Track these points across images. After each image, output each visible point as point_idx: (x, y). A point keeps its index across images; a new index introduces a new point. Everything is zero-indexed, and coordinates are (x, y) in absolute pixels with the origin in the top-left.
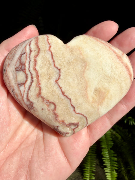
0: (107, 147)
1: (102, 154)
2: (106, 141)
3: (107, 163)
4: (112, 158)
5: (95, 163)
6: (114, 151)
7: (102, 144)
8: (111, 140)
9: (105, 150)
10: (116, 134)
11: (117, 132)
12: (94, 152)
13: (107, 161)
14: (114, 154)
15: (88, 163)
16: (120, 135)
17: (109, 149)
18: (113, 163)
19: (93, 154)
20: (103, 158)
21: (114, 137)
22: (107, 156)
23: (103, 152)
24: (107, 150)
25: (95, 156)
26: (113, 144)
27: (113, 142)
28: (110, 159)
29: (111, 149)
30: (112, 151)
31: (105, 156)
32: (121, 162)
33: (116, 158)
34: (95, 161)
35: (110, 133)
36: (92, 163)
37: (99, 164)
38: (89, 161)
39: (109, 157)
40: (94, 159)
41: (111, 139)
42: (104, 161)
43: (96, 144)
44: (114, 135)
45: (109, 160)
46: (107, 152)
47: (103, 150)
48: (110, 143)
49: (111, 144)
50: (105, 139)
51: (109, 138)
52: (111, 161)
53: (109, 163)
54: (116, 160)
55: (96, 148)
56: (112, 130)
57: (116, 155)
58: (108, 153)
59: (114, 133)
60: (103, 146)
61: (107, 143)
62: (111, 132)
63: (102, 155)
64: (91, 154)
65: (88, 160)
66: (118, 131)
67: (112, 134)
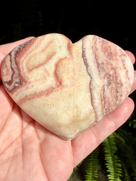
0: (111, 152)
1: (105, 159)
2: (109, 146)
3: (111, 169)
4: (116, 164)
5: (97, 169)
6: (117, 156)
7: (105, 149)
8: (115, 145)
9: (108, 155)
10: (120, 137)
11: (121, 136)
12: (97, 157)
13: (110, 167)
14: (118, 159)
15: (90, 169)
16: (123, 138)
17: (113, 154)
18: (117, 170)
19: (95, 160)
20: (106, 164)
21: (117, 141)
22: (110, 161)
23: (106, 158)
24: (110, 155)
25: (98, 161)
26: (117, 149)
27: (117, 147)
28: (114, 165)
29: (115, 154)
30: (116, 156)
31: (108, 162)
32: (124, 168)
33: (120, 164)
34: (97, 167)
35: (114, 137)
36: (94, 169)
37: (101, 169)
38: (91, 167)
39: (113, 163)
40: (96, 164)
41: (115, 143)
42: (107, 167)
43: (98, 148)
44: (118, 139)
45: (112, 166)
46: (110, 158)
47: (106, 155)
48: (113, 148)
49: (115, 149)
50: (108, 143)
51: (113, 142)
52: (115, 167)
53: (113, 169)
54: (120, 166)
55: (98, 153)
56: (115, 134)
57: (120, 161)
58: (112, 159)
59: (118, 136)
60: (106, 151)
61: (110, 148)
62: (114, 135)
63: (105, 161)
64: (93, 159)
65: (90, 165)
66: (122, 134)
67: (115, 138)
